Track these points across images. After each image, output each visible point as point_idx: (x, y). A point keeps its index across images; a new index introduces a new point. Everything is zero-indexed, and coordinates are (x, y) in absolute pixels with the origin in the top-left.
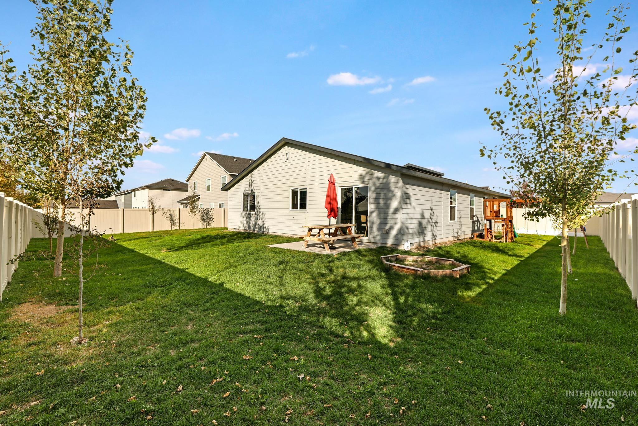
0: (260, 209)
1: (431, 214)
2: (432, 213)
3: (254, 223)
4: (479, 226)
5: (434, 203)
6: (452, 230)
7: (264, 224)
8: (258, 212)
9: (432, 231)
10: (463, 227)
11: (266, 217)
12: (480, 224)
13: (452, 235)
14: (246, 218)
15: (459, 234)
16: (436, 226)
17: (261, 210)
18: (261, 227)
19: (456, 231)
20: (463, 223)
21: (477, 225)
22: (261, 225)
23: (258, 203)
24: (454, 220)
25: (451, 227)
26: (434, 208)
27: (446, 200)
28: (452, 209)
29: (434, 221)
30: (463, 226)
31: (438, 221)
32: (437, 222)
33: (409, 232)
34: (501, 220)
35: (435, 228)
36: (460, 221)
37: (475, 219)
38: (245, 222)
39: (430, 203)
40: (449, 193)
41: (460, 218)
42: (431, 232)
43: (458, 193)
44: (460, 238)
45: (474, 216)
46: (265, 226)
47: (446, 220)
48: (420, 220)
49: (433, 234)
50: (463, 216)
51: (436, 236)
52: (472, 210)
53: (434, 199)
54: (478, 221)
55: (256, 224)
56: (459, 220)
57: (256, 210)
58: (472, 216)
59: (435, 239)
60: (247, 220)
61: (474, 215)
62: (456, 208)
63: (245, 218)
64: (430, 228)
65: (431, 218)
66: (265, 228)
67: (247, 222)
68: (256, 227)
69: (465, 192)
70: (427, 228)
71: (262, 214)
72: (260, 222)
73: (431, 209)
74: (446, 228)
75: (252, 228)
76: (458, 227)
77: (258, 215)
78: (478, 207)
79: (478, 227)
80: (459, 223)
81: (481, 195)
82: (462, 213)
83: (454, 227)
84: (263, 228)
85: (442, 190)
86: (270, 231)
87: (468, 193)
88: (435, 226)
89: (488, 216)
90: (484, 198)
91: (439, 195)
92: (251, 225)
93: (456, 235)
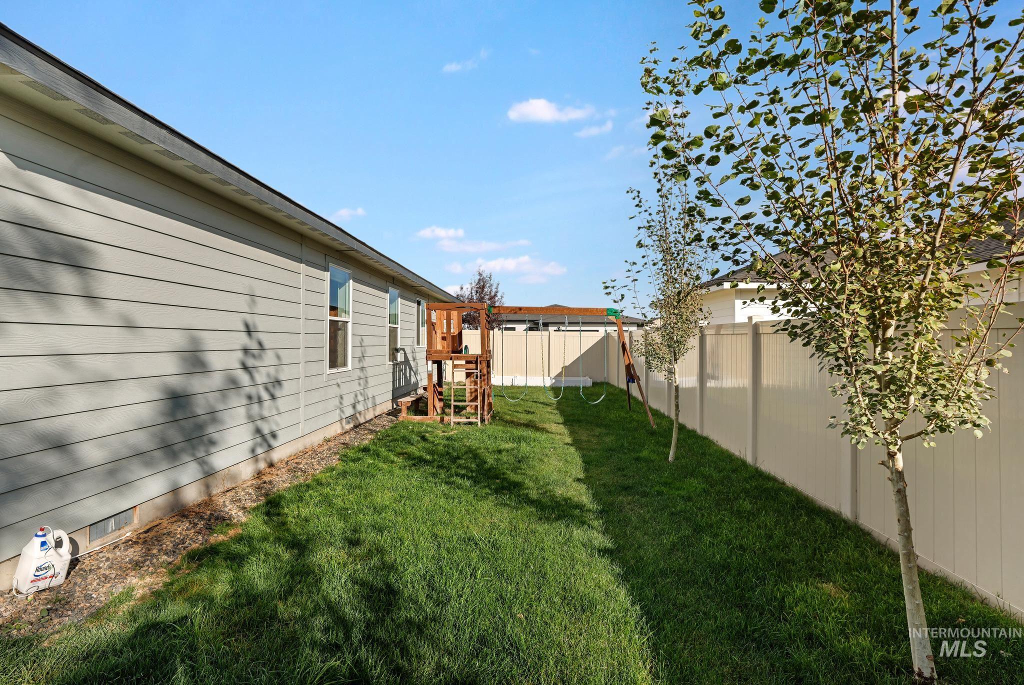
1: (246, 351)
2: (253, 345)
4: (408, 375)
5: (262, 306)
6: (336, 401)
9: (251, 419)
10: (370, 385)
12: (411, 368)
13: (336, 416)
15: (360, 407)
16: (273, 397)
19: (348, 400)
20: (370, 372)
21: (405, 374)
24: (345, 364)
25: (334, 391)
26: (261, 323)
27: (314, 299)
28: (336, 329)
29: (261, 378)
30: (371, 381)
31: (282, 377)
32: (278, 382)
33: (75, 461)
34: (463, 362)
35: (267, 404)
36: (362, 369)
37: (400, 357)
39: (241, 303)
40: (327, 275)
41: (362, 358)
42: (251, 427)
43: (355, 280)
44: (362, 420)
45: (397, 350)
47: (314, 368)
48: (176, 382)
49: (258, 431)
50: (370, 351)
51: (274, 436)
52: (393, 333)
53: (260, 288)
54: (406, 361)
56: (358, 365)
58: (394, 351)
59: (270, 448)
61: (399, 346)
62: (350, 325)
64: (242, 411)
65: (245, 368)
69: (374, 280)
70: (225, 416)
73: (249, 331)
74: (316, 396)
76: (355, 387)
78: (408, 326)
79: (406, 377)
80: (358, 373)
81: (412, 296)
82: (367, 341)
83: (345, 389)
85: (300, 261)
87: (382, 283)
88: (265, 396)
89: (437, 352)
90: (419, 303)
91: (284, 277)
93: (349, 412)
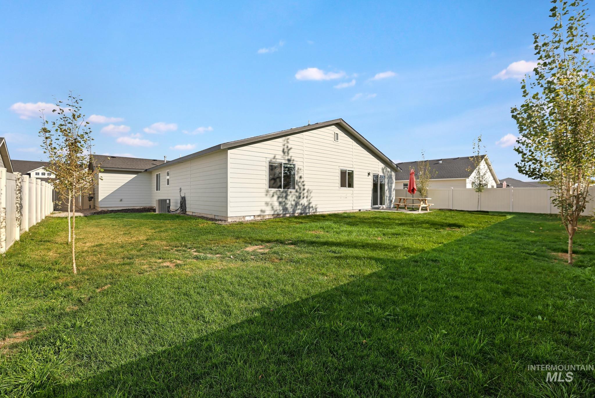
0: (304, 185)
3: (293, 203)
7: (310, 203)
8: (300, 189)
11: (312, 195)
14: (279, 197)
17: (306, 187)
18: (305, 208)
22: (306, 204)
23: (301, 177)
38: (276, 204)
46: (311, 205)
55: (297, 204)
57: (297, 187)
60: (280, 200)
63: (275, 198)
66: (312, 207)
67: (280, 203)
68: (298, 207)
71: (308, 191)
72: (304, 202)
75: (291, 210)
77: (300, 193)
84: (309, 208)
86: (318, 210)
92: (288, 206)
